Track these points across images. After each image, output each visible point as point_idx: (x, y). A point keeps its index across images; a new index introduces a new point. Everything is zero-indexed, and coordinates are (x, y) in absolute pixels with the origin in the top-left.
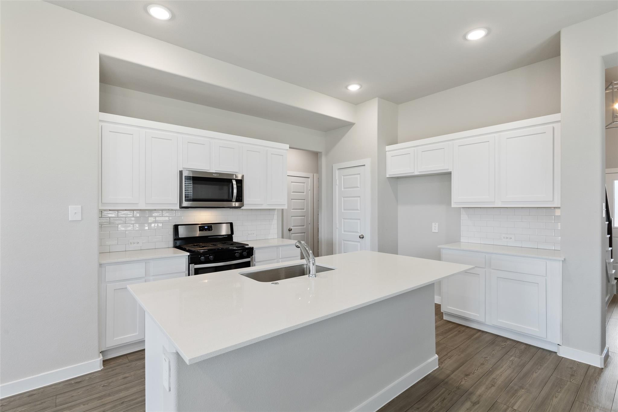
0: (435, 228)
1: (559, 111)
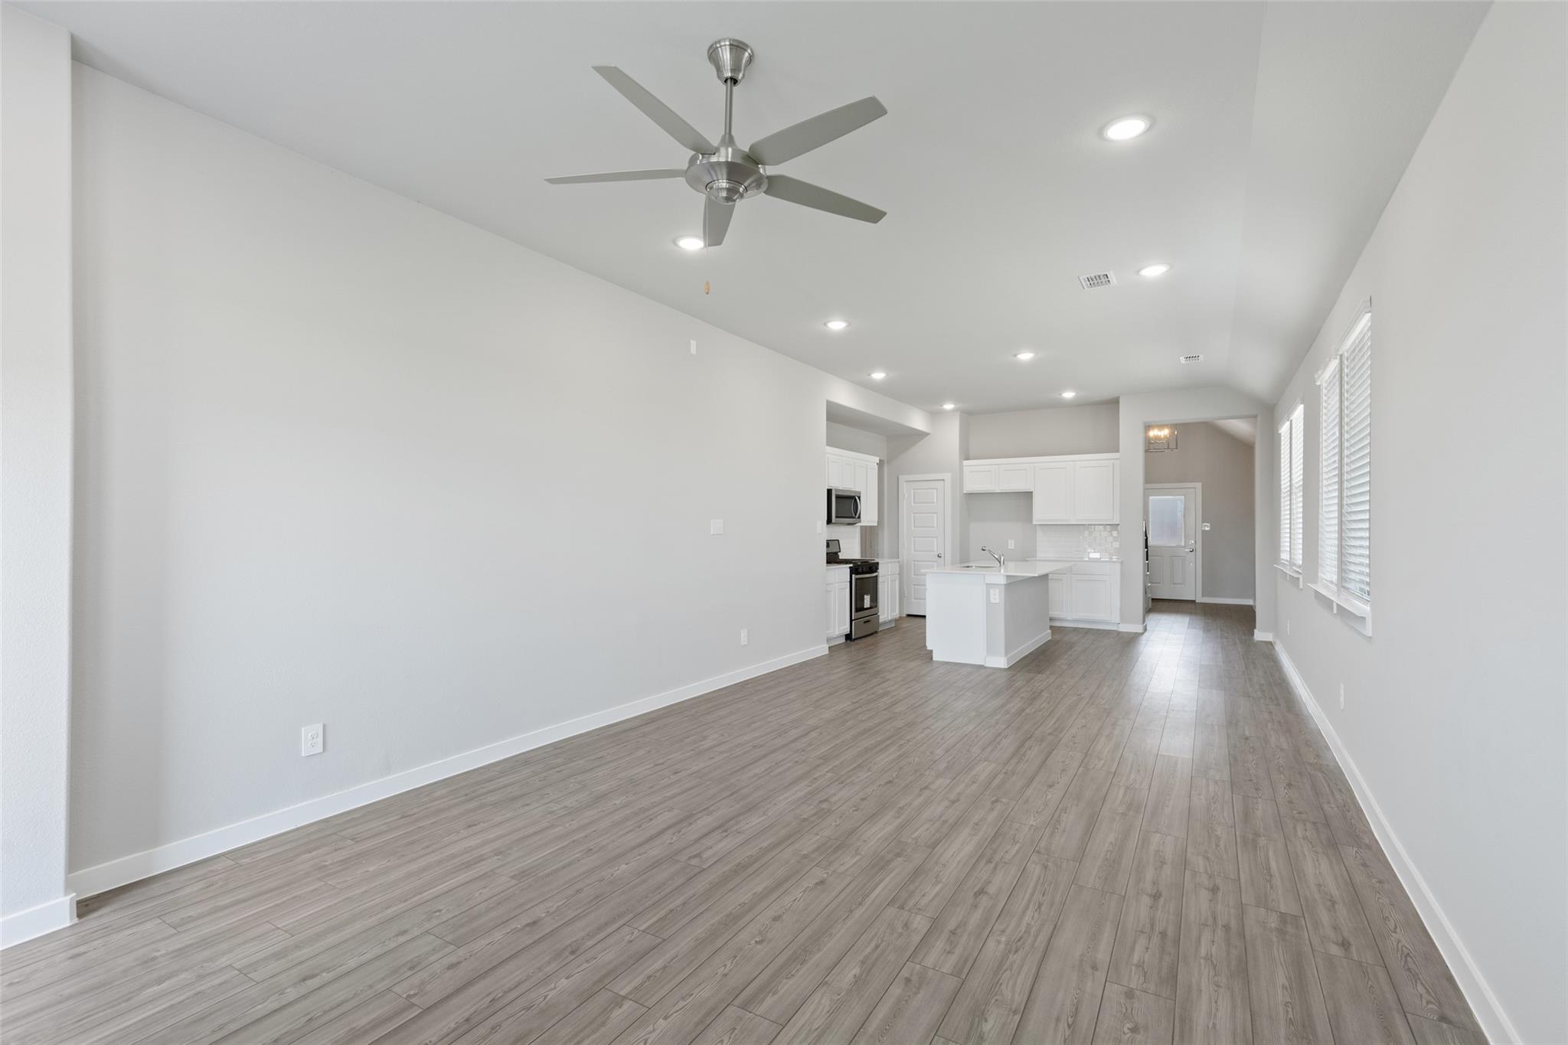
0: (1011, 545)
1: (1118, 451)
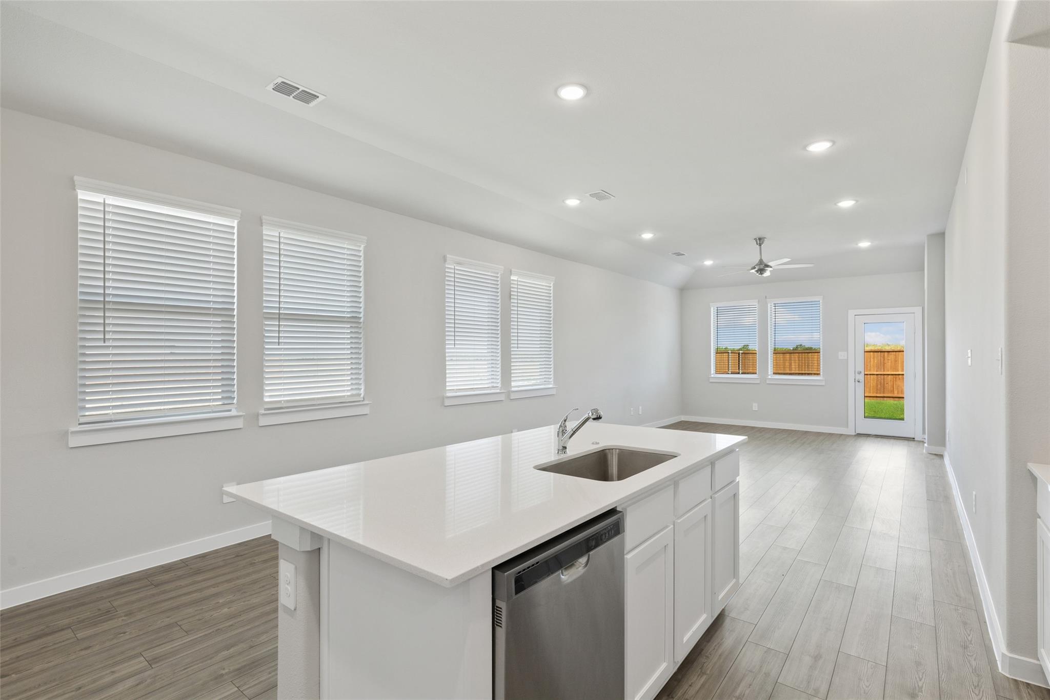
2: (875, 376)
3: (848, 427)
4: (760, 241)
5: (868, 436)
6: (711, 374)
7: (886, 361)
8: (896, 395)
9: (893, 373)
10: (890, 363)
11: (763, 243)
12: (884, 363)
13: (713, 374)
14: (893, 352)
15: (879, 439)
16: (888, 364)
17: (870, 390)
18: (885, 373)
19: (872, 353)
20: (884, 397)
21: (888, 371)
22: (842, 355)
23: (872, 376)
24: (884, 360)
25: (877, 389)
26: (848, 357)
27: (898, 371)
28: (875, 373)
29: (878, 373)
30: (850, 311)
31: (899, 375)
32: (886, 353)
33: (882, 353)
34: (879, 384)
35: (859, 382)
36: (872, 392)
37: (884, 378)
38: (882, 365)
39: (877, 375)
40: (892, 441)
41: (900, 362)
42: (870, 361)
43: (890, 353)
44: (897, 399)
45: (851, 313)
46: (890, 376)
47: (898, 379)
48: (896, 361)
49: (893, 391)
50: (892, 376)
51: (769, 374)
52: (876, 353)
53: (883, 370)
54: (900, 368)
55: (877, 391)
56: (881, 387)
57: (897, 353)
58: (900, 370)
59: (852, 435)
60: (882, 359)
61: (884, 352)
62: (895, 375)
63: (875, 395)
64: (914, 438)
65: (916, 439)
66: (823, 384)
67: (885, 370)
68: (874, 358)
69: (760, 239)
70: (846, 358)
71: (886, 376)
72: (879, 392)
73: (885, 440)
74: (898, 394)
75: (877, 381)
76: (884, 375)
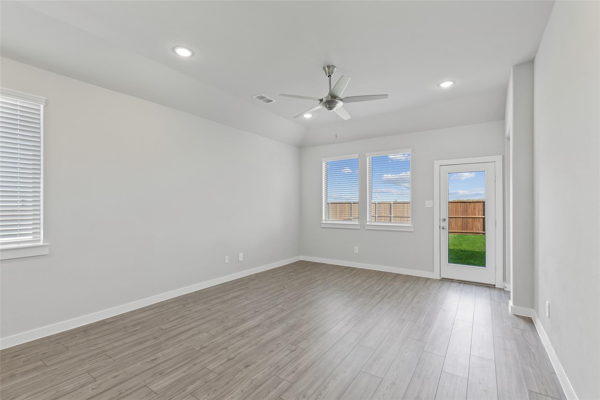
2: (461, 219)
3: (433, 272)
4: (329, 70)
5: (452, 281)
6: (322, 221)
7: (468, 209)
8: (474, 231)
9: (472, 217)
10: (470, 210)
11: (332, 73)
12: (467, 211)
13: (324, 220)
14: (473, 202)
15: (462, 285)
16: (470, 211)
17: (458, 228)
18: (467, 217)
19: (459, 203)
20: (467, 233)
21: (470, 215)
22: (428, 204)
23: (459, 219)
24: (467, 208)
25: (462, 227)
26: (433, 206)
27: (476, 215)
28: (461, 217)
29: (463, 217)
30: (435, 162)
31: (477, 218)
32: (468, 203)
33: (466, 204)
34: (464, 224)
35: (443, 229)
36: (459, 229)
37: (467, 220)
38: (466, 211)
39: (462, 218)
40: (475, 289)
41: (477, 209)
42: (458, 209)
43: (471, 203)
44: (475, 234)
45: (437, 163)
46: (470, 219)
47: (476, 220)
48: (474, 209)
49: (473, 229)
50: (472, 219)
51: (368, 220)
52: (461, 204)
53: (466, 215)
54: (477, 214)
55: (463, 228)
56: (465, 226)
57: (475, 203)
58: (477, 215)
59: (438, 280)
60: (466, 208)
61: (467, 202)
62: (474, 218)
63: (461, 231)
64: (495, 285)
65: (496, 286)
66: (412, 230)
67: (468, 214)
68: (460, 207)
69: (329, 67)
70: (432, 207)
71: (468, 219)
72: (463, 229)
73: (467, 287)
74: (476, 230)
75: (463, 222)
76: (467, 218)
